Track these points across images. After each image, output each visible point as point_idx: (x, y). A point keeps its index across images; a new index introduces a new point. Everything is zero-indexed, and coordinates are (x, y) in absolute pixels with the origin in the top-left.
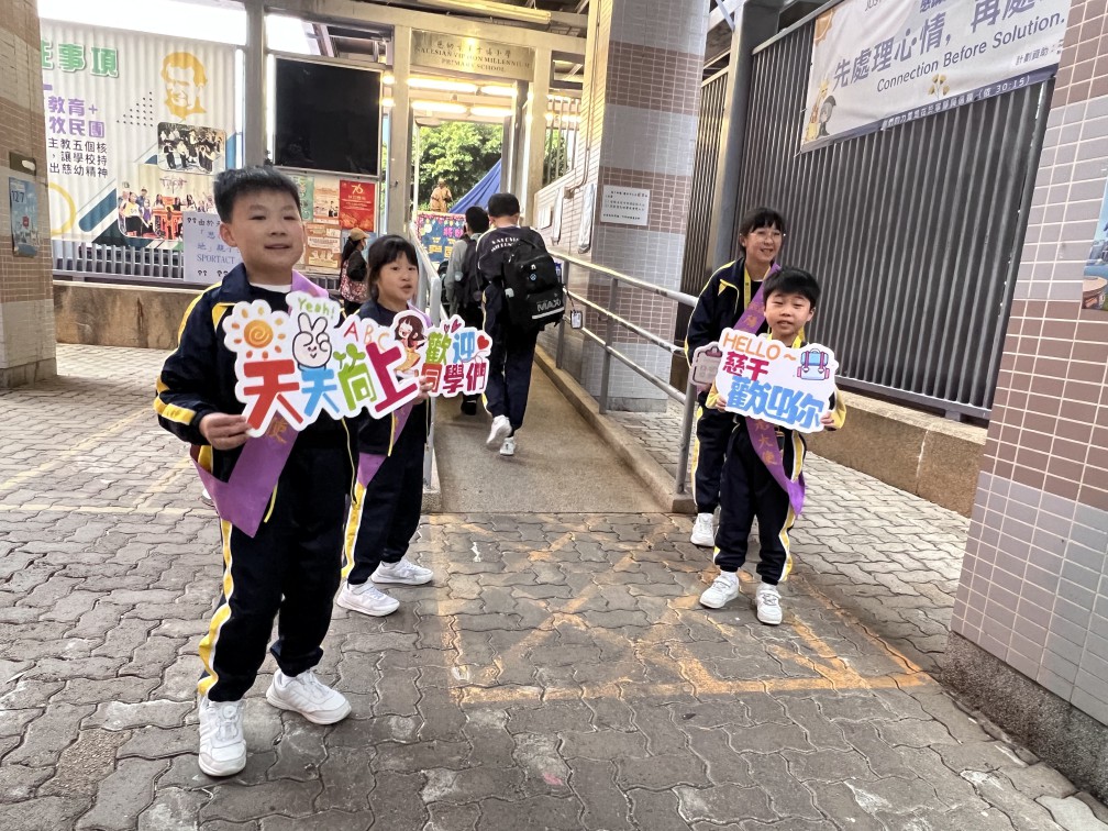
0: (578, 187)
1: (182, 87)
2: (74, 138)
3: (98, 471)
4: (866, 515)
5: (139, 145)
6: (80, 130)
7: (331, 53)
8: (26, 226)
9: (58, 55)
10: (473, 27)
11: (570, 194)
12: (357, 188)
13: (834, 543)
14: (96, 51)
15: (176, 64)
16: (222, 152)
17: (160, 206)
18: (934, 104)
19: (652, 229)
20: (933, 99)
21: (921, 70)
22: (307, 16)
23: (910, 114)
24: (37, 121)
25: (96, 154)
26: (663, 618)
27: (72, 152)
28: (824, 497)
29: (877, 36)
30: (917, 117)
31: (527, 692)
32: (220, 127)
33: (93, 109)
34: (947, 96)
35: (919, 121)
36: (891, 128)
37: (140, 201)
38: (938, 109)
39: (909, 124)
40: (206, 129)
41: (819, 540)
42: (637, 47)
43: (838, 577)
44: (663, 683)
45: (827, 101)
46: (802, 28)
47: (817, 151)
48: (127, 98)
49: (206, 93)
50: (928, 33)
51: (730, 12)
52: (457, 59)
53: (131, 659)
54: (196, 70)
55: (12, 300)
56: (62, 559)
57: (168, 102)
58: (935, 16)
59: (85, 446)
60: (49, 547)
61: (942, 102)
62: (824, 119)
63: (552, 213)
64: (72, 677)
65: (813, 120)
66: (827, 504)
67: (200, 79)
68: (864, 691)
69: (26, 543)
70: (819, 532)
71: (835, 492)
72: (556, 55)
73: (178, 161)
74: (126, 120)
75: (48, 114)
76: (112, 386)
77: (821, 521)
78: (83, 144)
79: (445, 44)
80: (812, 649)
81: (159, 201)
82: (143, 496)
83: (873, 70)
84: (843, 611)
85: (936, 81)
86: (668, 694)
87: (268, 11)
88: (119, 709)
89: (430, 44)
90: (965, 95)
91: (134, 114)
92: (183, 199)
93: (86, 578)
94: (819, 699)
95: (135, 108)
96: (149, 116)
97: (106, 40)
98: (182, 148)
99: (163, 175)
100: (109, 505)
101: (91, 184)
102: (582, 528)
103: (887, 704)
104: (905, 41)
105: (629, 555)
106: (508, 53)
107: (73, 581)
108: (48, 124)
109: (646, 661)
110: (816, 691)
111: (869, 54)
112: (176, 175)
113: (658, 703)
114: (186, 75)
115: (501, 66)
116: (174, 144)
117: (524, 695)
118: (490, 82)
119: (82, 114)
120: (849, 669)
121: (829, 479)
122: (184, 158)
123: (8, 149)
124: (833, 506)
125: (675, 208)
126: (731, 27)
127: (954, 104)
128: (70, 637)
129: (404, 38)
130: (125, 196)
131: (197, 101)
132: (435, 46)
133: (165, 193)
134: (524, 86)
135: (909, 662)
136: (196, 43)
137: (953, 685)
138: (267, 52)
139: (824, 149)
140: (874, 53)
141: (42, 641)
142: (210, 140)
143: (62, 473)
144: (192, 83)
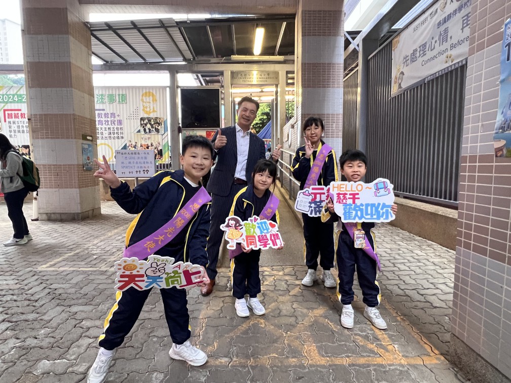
0: (295, 123)
1: (148, 104)
2: (112, 126)
3: (96, 252)
4: (428, 263)
5: (134, 126)
6: (114, 123)
7: (204, 84)
8: (89, 160)
9: (107, 98)
10: (255, 67)
11: (293, 127)
12: (212, 133)
13: (407, 279)
14: (119, 95)
15: (146, 96)
16: (163, 125)
17: (142, 148)
18: (448, 67)
19: (327, 137)
20: (447, 65)
21: (440, 53)
22: (193, 72)
23: (437, 73)
24: (92, 122)
25: (119, 131)
26: (304, 321)
27: (112, 131)
28: (407, 255)
29: (420, 42)
30: (440, 74)
31: (223, 361)
32: (162, 116)
33: (118, 116)
34: (453, 63)
35: (442, 76)
36: (429, 81)
37: (135, 147)
38: (450, 69)
39: (437, 78)
40: (157, 118)
41: (399, 277)
42: (313, 64)
43: (405, 298)
44: (292, 358)
45: (400, 74)
46: (387, 45)
47: (398, 96)
48: (130, 111)
49: (157, 105)
50: (441, 37)
51: (357, 44)
52: (248, 80)
53: (62, 338)
54: (153, 96)
55: (83, 187)
56: (60, 291)
57: (143, 110)
58: (444, 29)
59: (95, 242)
60: (60, 286)
61: (451, 66)
62: (400, 81)
63: (288, 135)
64: (34, 347)
65: (395, 83)
66: (409, 258)
67: (155, 100)
68: (403, 366)
69: (52, 284)
70: (400, 273)
71: (414, 252)
72: (288, 72)
73: (147, 131)
74: (129, 118)
75: (97, 119)
76: (117, 217)
77: (402, 267)
78: (115, 128)
79: (243, 75)
80: (378, 340)
81: (141, 146)
82: (106, 262)
83: (419, 57)
84: (402, 317)
85: (447, 57)
86: (293, 364)
87: (177, 72)
88: (44, 364)
89: (238, 75)
90: (462, 61)
91: (132, 115)
92: (150, 144)
93: (65, 300)
94: (375, 370)
95: (132, 113)
96: (137, 115)
97: (122, 91)
98: (149, 126)
99: (143, 136)
100: (91, 267)
101: (118, 142)
102: (281, 273)
103: (414, 375)
104: (431, 42)
105: (299, 287)
106: (268, 74)
107: (59, 301)
108: (97, 123)
109: (288, 344)
110: (375, 365)
111: (417, 51)
112: (147, 136)
113: (285, 369)
114: (149, 99)
115: (266, 80)
116: (146, 125)
117: (221, 362)
118: (266, 87)
119: (115, 118)
120: (397, 352)
121: (412, 245)
122: (149, 129)
123: (81, 133)
124: (412, 260)
125: (336, 127)
126: (358, 50)
127: (457, 66)
128: (44, 328)
129: (227, 75)
130: (130, 145)
131: (154, 108)
132: (239, 76)
133: (143, 143)
134: (277, 86)
135: (433, 348)
136: (153, 88)
137: (455, 364)
138: (178, 87)
139: (401, 94)
140: (418, 50)
141: (33, 329)
142: (158, 122)
143: (82, 253)
144: (152, 102)
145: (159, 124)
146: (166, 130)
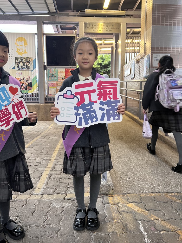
0: (142, 58)
1: (21, 47)
5: (10, 64)
10: (102, 20)
11: (138, 62)
15: (19, 40)
40: (27, 58)
49: (27, 48)
52: (98, 29)
54: (24, 41)
57: (17, 51)
67: (26, 44)
73: (20, 67)
79: (94, 25)
92: (22, 78)
98: (21, 64)
99: (17, 72)
106: (113, 25)
114: (22, 43)
116: (19, 63)
122: (22, 66)
129: (82, 25)
131: (25, 50)
132: (91, 27)
133: (17, 77)
136: (24, 34)
144: (23, 45)
145: (29, 62)
146: (34, 67)
